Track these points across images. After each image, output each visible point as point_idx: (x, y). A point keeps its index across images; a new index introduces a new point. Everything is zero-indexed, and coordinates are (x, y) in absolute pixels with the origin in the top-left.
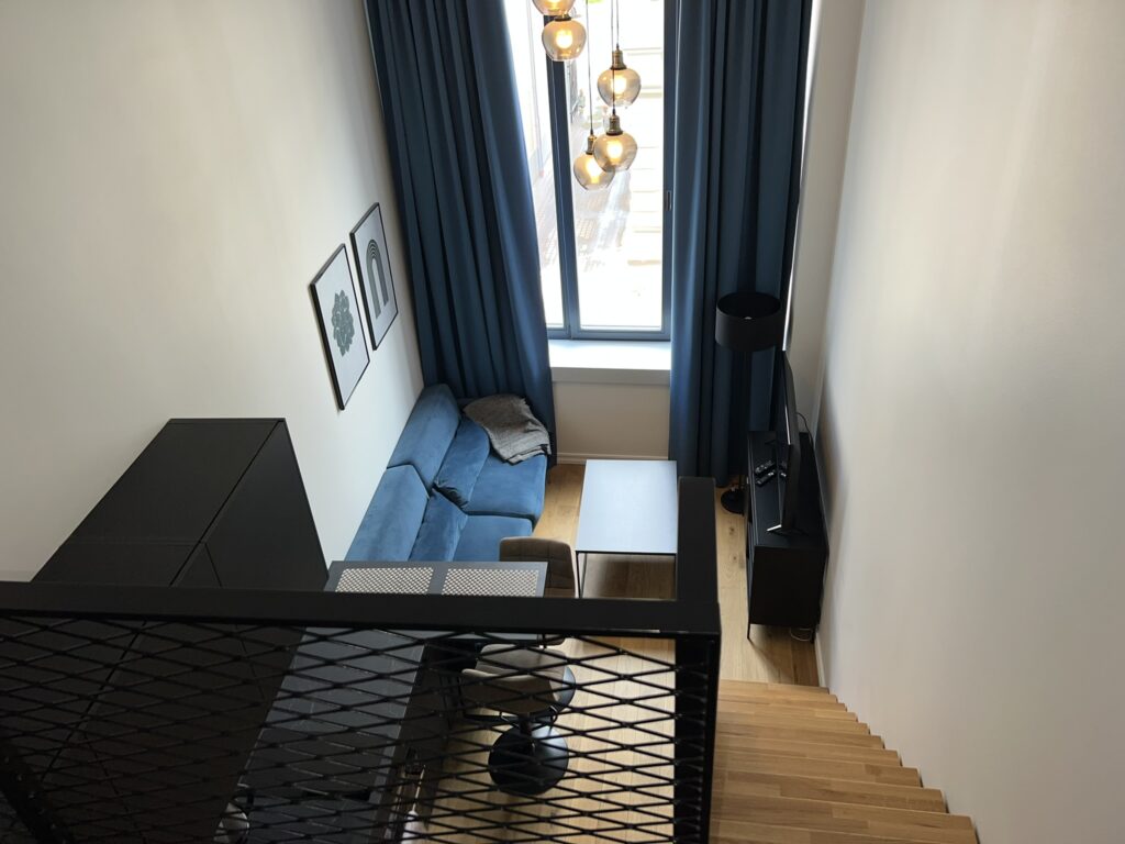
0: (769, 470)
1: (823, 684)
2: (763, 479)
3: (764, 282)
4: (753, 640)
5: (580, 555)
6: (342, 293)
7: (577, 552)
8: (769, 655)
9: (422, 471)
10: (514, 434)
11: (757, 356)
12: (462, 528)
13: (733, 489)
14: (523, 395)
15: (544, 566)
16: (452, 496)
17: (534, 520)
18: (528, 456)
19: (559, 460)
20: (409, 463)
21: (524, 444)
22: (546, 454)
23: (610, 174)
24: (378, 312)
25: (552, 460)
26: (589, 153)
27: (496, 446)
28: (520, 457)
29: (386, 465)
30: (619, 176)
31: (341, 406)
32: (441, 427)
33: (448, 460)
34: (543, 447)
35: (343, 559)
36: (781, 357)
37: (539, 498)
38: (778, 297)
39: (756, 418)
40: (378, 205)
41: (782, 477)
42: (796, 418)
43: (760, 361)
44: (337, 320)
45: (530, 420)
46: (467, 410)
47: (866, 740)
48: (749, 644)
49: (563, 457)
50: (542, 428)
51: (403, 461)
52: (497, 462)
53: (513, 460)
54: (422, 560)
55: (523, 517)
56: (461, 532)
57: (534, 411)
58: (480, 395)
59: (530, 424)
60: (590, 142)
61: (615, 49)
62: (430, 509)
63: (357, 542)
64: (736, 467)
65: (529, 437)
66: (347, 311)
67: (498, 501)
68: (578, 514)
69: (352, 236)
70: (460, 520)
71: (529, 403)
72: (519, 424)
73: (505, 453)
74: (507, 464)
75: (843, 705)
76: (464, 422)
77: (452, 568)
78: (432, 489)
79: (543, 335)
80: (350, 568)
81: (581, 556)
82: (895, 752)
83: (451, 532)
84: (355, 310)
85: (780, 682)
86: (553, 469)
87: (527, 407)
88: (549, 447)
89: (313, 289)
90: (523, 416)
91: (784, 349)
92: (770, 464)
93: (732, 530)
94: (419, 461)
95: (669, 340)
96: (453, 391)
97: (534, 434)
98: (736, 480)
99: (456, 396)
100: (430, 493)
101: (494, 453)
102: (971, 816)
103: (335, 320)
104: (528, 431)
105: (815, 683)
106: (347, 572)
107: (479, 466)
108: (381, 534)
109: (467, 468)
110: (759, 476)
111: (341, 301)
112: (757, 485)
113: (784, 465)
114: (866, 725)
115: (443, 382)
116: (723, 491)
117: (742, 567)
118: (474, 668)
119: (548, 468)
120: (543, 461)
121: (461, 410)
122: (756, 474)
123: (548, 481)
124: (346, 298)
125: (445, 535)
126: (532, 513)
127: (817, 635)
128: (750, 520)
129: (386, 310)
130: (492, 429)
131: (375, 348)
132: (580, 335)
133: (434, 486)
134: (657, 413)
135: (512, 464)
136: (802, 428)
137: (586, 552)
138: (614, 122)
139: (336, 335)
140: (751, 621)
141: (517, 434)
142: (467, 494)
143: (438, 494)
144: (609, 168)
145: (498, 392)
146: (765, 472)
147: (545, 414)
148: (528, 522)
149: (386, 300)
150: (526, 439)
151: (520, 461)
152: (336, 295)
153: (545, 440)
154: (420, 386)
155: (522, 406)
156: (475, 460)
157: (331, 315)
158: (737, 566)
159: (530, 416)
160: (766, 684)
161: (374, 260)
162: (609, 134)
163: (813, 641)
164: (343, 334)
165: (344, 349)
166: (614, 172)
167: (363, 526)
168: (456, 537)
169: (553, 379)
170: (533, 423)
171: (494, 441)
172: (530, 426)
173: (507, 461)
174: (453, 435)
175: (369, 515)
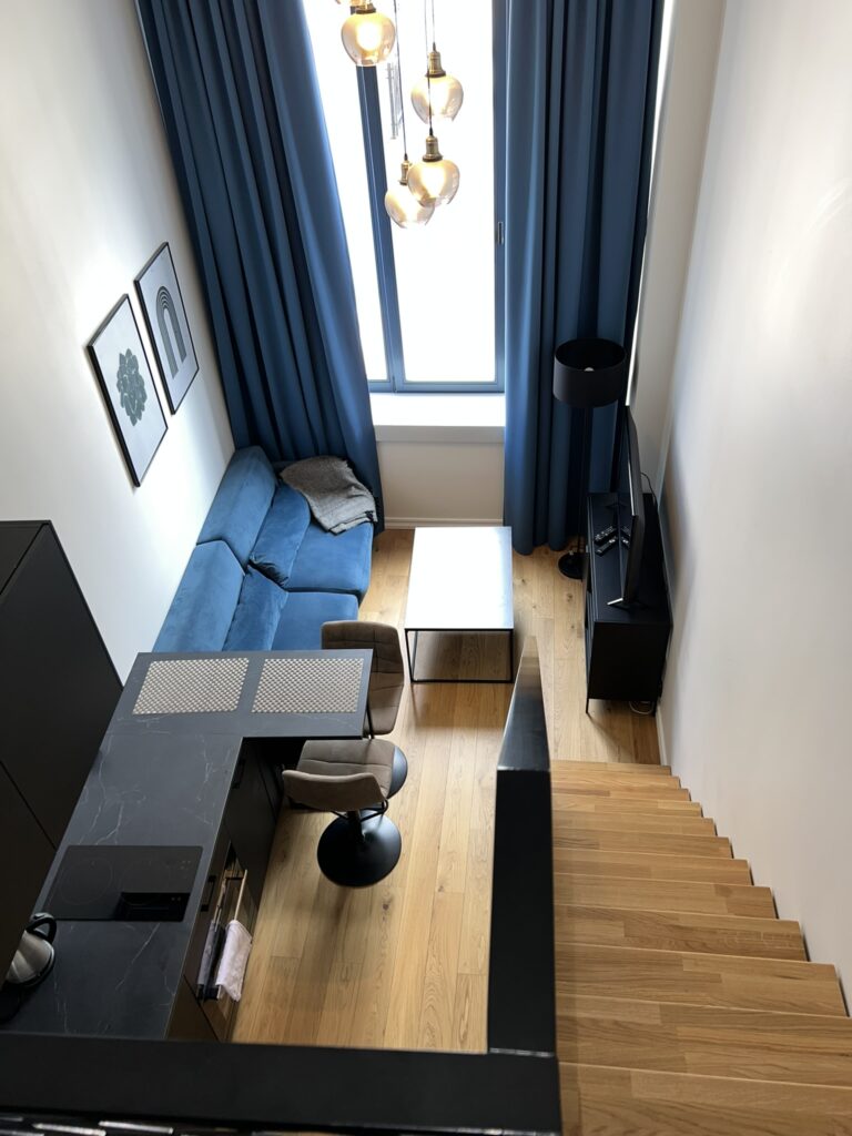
0: (610, 537)
1: (664, 762)
2: (604, 547)
3: (607, 327)
4: (592, 715)
5: (409, 633)
6: (129, 352)
7: (407, 630)
8: (607, 730)
9: (236, 547)
10: (336, 501)
11: (598, 412)
12: (282, 606)
13: (571, 553)
14: (345, 457)
15: (370, 652)
16: (270, 573)
17: (359, 595)
18: (353, 524)
19: (386, 525)
20: (220, 539)
21: (348, 512)
22: (372, 521)
23: (430, 209)
24: (174, 370)
25: (379, 528)
26: (403, 184)
27: (318, 515)
28: (343, 527)
29: (195, 540)
30: (441, 211)
31: (136, 482)
32: (256, 494)
33: (264, 532)
34: (369, 514)
35: (150, 650)
36: (624, 413)
37: (365, 571)
38: (622, 345)
39: (596, 480)
40: (167, 244)
41: (624, 544)
42: (640, 480)
43: (601, 417)
44: (125, 385)
45: (351, 485)
46: (283, 474)
47: (712, 844)
48: (588, 719)
49: (391, 521)
50: (366, 492)
51: (214, 536)
52: (319, 532)
53: (336, 530)
54: (236, 650)
55: (348, 592)
56: (282, 611)
57: (357, 474)
58: (298, 457)
59: (353, 488)
60: (405, 169)
61: (431, 50)
62: (246, 587)
63: (166, 629)
64: (575, 528)
65: (353, 503)
66: (137, 372)
67: (322, 575)
68: (408, 585)
69: (137, 284)
70: (279, 599)
71: (351, 465)
72: (342, 489)
73: (327, 522)
74: (329, 534)
75: (687, 790)
76: (281, 487)
77: (269, 658)
78: (248, 565)
79: (363, 388)
80: (158, 660)
81: (411, 635)
82: (745, 862)
83: (270, 613)
84: (146, 370)
85: (619, 761)
86: (380, 536)
87: (350, 470)
88: (374, 514)
89: (90, 351)
90: (346, 481)
91: (627, 403)
92: (611, 530)
93: (571, 597)
94: (231, 535)
95: (503, 392)
96: (266, 453)
97: (358, 500)
98: (575, 543)
99: (271, 458)
100: (245, 570)
101: (315, 522)
102: (834, 963)
103: (122, 385)
104: (351, 497)
105: (658, 762)
106: (155, 666)
107: (299, 537)
108: (192, 622)
109: (286, 540)
110: (598, 544)
111: (128, 361)
112: (597, 553)
113: (627, 531)
114: (712, 820)
115: (256, 444)
116: (560, 555)
117: (580, 637)
118: (295, 769)
119: (375, 535)
120: (369, 529)
121: (277, 473)
122: (595, 542)
123: (376, 548)
124: (134, 357)
125: (263, 617)
126: (358, 588)
127: (659, 708)
128: (589, 589)
129: (185, 367)
130: (312, 495)
131: (173, 412)
132: (406, 387)
133: (250, 562)
134: (490, 474)
135: (335, 534)
136: (646, 489)
137: (417, 630)
138: (432, 145)
139: (124, 402)
140: (590, 696)
141: (340, 499)
142: (287, 569)
143: (254, 571)
144: (428, 202)
145: (317, 454)
146: (606, 539)
147: (369, 477)
148: (354, 598)
149: (183, 355)
150: (348, 506)
151: (344, 531)
152: (121, 355)
153: (369, 505)
154: (231, 449)
155: (344, 469)
156: (294, 531)
157: (116, 380)
158: (575, 635)
159: (353, 480)
160: (606, 764)
161: (166, 310)
162: (427, 160)
163: (654, 714)
164: (132, 401)
165: (135, 416)
166: (434, 206)
167: (172, 611)
168: (276, 618)
169: (377, 439)
170: (357, 487)
171: (315, 509)
172: (354, 491)
173: (330, 531)
174: (269, 502)
175: (178, 598)
